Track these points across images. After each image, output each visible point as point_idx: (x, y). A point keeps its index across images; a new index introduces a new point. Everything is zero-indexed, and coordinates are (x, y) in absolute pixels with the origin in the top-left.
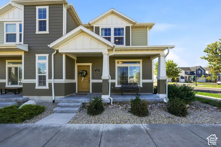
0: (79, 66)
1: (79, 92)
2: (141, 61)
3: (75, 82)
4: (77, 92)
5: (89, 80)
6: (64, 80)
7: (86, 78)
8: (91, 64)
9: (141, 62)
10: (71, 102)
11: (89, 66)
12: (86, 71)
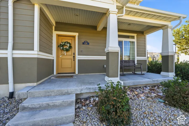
0: (58, 36)
1: (58, 74)
2: (135, 35)
3: (52, 58)
4: (55, 73)
5: (74, 57)
6: (36, 53)
7: (69, 53)
8: (76, 34)
9: (136, 37)
10: (53, 94)
11: (74, 37)
12: (69, 43)
